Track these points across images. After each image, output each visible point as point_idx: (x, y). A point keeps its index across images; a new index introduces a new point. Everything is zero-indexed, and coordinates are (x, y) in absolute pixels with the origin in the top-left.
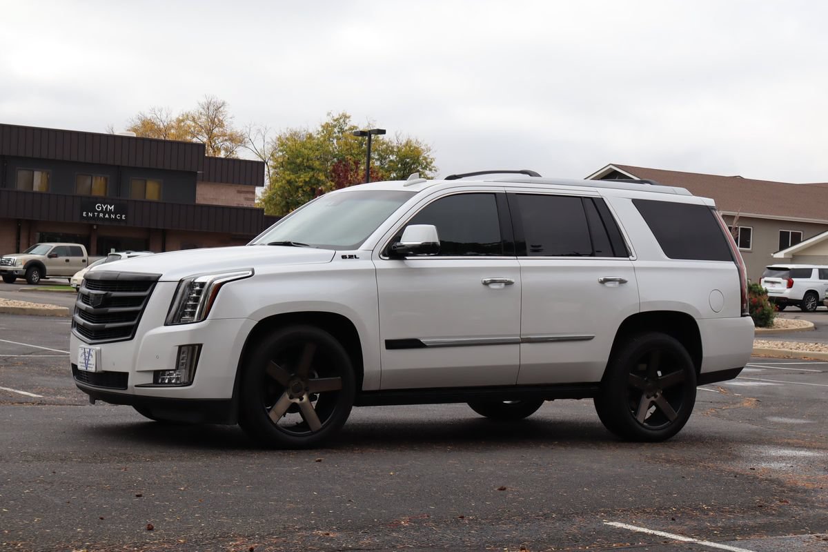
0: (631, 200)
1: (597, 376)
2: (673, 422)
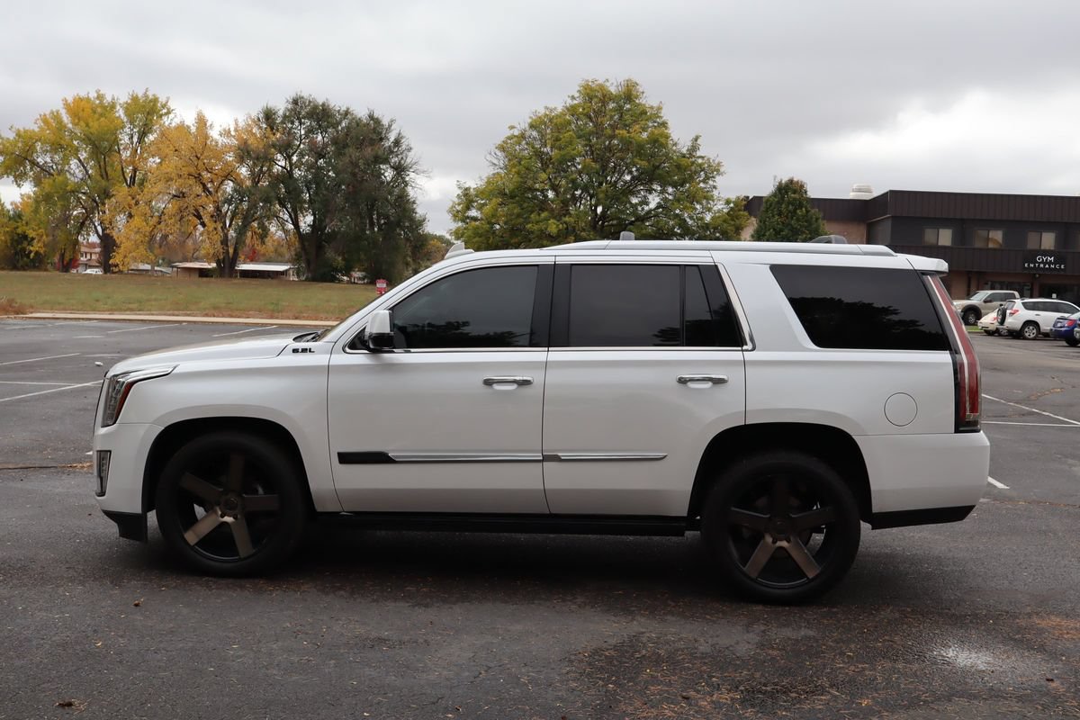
0: (768, 266)
1: (681, 508)
2: (813, 579)
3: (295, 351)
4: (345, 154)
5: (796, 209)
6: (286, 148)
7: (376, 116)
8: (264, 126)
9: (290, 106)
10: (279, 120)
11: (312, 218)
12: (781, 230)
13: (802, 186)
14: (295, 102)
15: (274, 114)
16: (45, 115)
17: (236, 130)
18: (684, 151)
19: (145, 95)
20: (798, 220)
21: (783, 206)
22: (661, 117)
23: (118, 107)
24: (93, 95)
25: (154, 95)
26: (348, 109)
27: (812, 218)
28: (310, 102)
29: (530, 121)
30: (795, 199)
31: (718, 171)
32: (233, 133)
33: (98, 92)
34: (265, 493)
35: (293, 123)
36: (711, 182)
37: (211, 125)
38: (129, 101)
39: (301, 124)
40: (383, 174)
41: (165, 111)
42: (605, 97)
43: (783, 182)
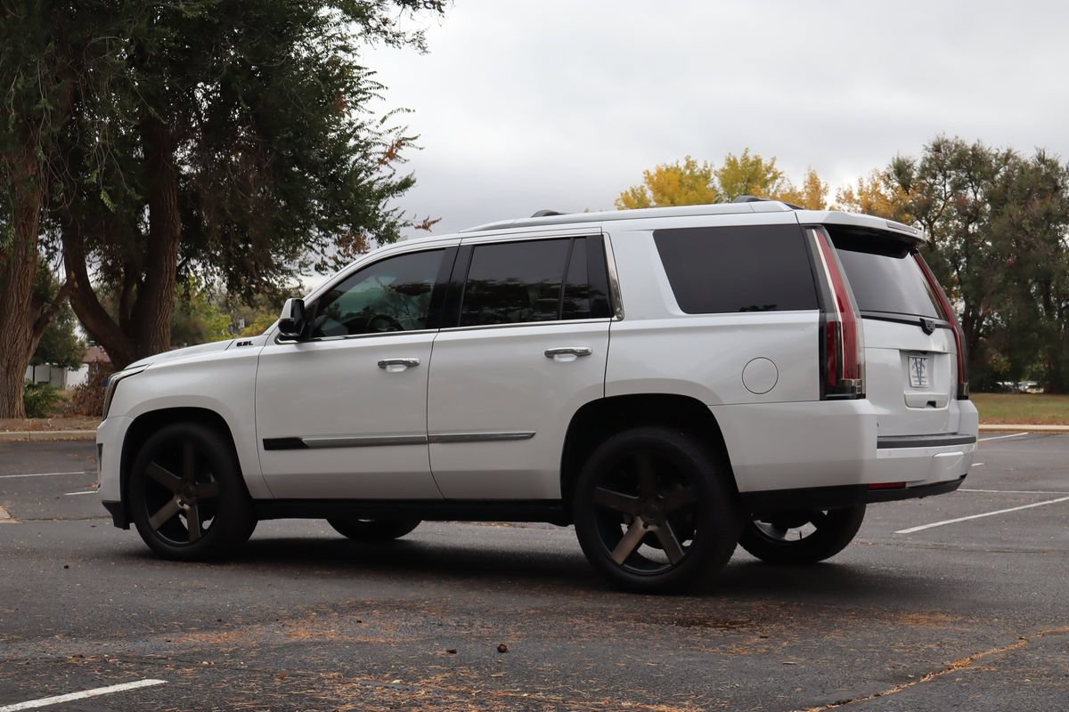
4: (1002, 214)
6: (923, 211)
7: (1048, 156)
8: (896, 184)
9: (929, 155)
10: (915, 175)
11: (963, 303)
14: (937, 148)
15: (909, 167)
16: (627, 193)
17: (860, 193)
19: (745, 158)
23: (713, 176)
24: (682, 164)
25: (756, 157)
26: (1010, 151)
28: (957, 146)
32: (856, 197)
33: (687, 159)
35: (935, 177)
37: (825, 189)
38: (726, 168)
39: (945, 176)
40: (1061, 238)
41: (770, 176)
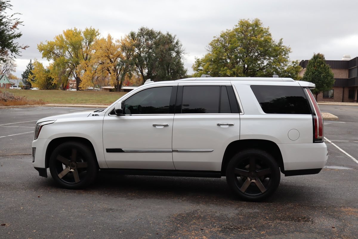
0: (250, 86)
1: (219, 168)
2: (264, 193)
3: (93, 115)
4: (158, 48)
5: (320, 65)
6: (138, 46)
7: (169, 34)
8: (131, 38)
9: (140, 31)
10: (136, 36)
11: (147, 70)
12: (315, 72)
13: (323, 56)
14: (142, 30)
15: (134, 34)
16: (57, 36)
17: (121, 40)
18: (277, 44)
19: (91, 29)
20: (321, 69)
21: (316, 63)
22: (268, 32)
23: (82, 33)
24: (73, 29)
25: (93, 29)
26: (160, 32)
27: (326, 68)
28: (147, 29)
29: (221, 34)
30: (320, 61)
31: (289, 51)
32: (120, 41)
33: (75, 28)
34: (84, 162)
35: (141, 37)
36: (287, 55)
37: (113, 38)
38: (85, 31)
39: (143, 37)
40: (172, 54)
41: (97, 34)
42: (248, 25)
43: (316, 55)
